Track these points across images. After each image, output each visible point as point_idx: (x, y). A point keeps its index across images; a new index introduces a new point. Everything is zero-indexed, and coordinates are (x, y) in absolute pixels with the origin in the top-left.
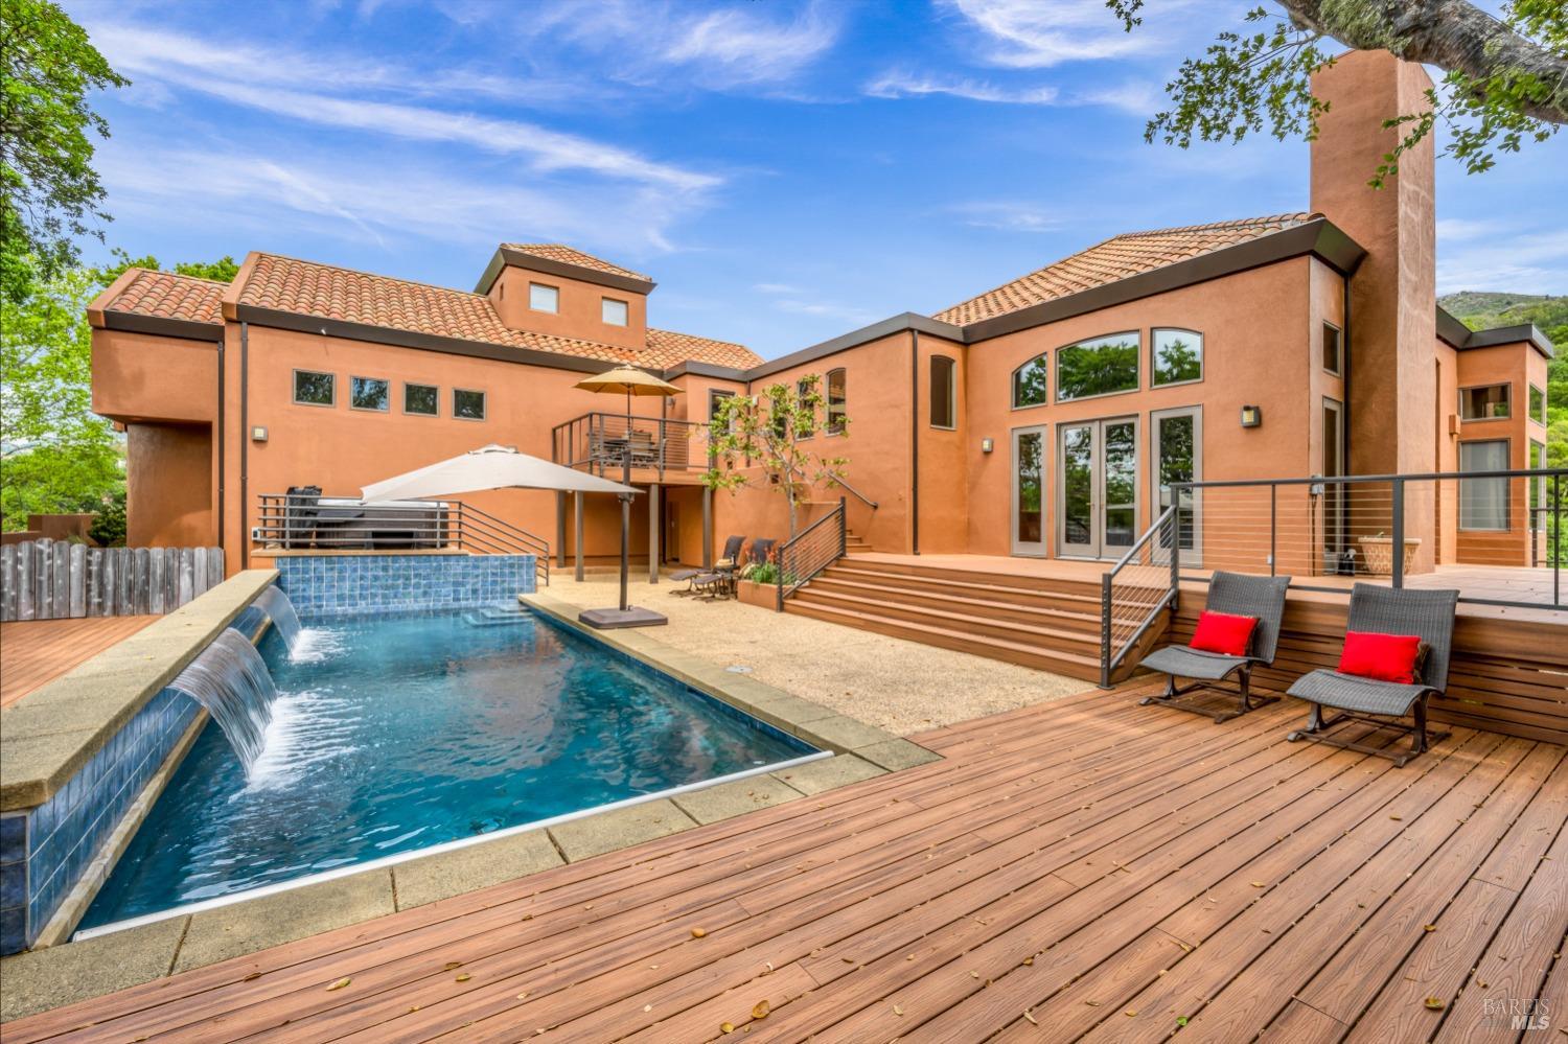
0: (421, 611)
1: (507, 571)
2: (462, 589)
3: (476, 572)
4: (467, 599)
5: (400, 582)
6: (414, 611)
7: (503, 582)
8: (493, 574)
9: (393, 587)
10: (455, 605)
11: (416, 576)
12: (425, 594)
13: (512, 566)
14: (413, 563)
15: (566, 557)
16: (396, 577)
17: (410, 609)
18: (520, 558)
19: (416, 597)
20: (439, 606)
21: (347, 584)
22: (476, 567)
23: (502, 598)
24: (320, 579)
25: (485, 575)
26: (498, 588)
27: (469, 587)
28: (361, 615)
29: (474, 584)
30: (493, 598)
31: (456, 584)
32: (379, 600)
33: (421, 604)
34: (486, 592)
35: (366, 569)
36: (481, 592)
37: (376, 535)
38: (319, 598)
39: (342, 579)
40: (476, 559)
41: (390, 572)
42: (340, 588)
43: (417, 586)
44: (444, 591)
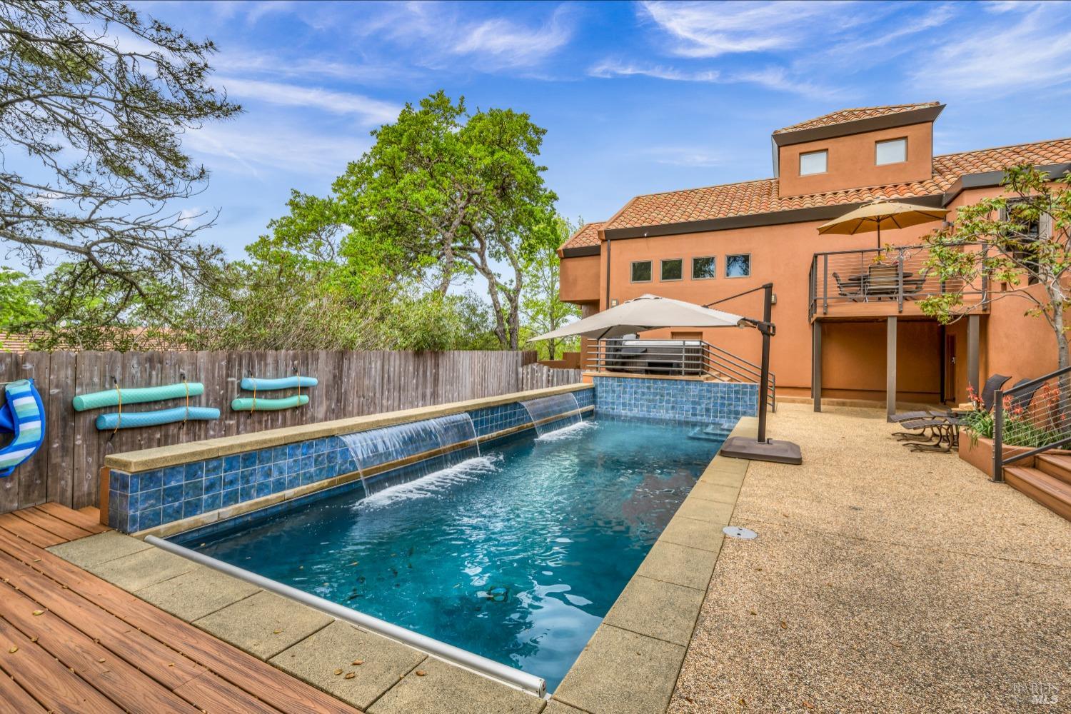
0: (670, 420)
1: (733, 396)
2: (699, 407)
3: (709, 395)
4: (702, 416)
5: (658, 397)
6: (665, 420)
7: (730, 405)
8: (722, 397)
9: (653, 401)
10: (694, 419)
11: (668, 394)
12: (673, 407)
13: (737, 392)
14: (665, 385)
15: (822, 389)
16: (655, 394)
17: (663, 417)
18: (745, 386)
19: (667, 411)
20: (682, 418)
21: (627, 396)
23: (729, 418)
24: (614, 391)
25: (716, 398)
26: (726, 409)
27: (703, 406)
28: (635, 417)
29: (707, 404)
30: (721, 417)
31: (694, 403)
32: (645, 409)
33: (669, 415)
34: (716, 411)
35: (638, 387)
36: (712, 411)
37: (650, 364)
38: (613, 403)
39: (625, 392)
40: (709, 385)
41: (652, 391)
42: (624, 398)
43: (668, 402)
44: (686, 407)
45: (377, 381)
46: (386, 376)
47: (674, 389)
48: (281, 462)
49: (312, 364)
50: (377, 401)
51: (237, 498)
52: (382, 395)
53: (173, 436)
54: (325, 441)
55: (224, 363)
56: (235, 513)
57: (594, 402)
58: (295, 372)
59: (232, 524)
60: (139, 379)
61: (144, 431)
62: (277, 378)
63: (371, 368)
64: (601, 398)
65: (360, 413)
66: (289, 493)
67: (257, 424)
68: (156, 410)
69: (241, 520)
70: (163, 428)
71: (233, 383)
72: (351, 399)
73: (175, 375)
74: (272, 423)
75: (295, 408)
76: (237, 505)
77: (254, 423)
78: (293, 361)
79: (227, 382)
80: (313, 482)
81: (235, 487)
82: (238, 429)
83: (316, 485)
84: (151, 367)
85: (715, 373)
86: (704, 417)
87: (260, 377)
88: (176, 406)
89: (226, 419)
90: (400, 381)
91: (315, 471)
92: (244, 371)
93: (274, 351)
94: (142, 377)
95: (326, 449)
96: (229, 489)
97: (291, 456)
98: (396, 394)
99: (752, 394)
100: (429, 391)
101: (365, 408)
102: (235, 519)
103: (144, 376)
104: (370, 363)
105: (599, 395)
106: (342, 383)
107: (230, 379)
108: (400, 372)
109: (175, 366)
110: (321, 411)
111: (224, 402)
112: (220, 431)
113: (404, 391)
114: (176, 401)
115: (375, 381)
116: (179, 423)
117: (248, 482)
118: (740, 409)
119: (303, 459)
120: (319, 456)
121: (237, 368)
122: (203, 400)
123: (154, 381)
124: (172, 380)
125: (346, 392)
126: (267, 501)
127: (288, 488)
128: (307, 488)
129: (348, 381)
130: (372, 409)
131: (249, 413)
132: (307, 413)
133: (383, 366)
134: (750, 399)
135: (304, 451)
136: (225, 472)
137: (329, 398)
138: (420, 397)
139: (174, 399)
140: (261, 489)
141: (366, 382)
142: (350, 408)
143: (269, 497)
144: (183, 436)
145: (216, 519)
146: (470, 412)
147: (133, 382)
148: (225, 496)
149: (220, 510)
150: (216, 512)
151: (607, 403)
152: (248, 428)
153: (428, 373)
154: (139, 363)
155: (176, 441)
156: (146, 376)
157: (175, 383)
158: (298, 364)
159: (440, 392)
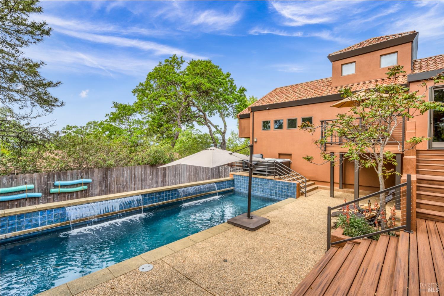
1: (286, 188)
2: (272, 192)
4: (274, 196)
5: (257, 186)
7: (285, 192)
8: (281, 188)
11: (261, 185)
12: (263, 191)
13: (288, 186)
17: (259, 195)
18: (291, 184)
19: (260, 192)
22: (276, 185)
24: (241, 182)
25: (279, 188)
26: (283, 194)
27: (274, 191)
29: (276, 191)
31: (271, 190)
33: (261, 194)
34: (279, 194)
36: (278, 194)
38: (240, 187)
40: (277, 182)
41: (255, 183)
42: (244, 185)
43: (261, 188)
44: (267, 191)
45: (128, 178)
46: (133, 176)
47: (263, 183)
48: (36, 217)
49: (91, 174)
50: (128, 186)
51: (15, 230)
52: (131, 183)
53: (23, 203)
54: (59, 209)
55: (46, 177)
56: (13, 235)
57: (234, 186)
58: (82, 177)
59: (14, 238)
60: (7, 185)
61: (10, 202)
62: (73, 180)
63: (124, 173)
64: (236, 184)
65: (119, 191)
66: (39, 228)
67: (63, 198)
68: (14, 195)
69: (18, 237)
70: (18, 201)
71: (50, 183)
72: (113, 186)
73: (23, 182)
74: (70, 197)
75: (82, 191)
76: (15, 232)
77: (61, 197)
78: (81, 174)
79: (48, 183)
80: (53, 224)
81: (14, 226)
82: (54, 199)
83: (54, 225)
84: (12, 180)
85: (294, 174)
86: (275, 196)
87: (63, 181)
88: (24, 193)
89: (48, 196)
90: (142, 177)
91: (54, 220)
92: (56, 179)
93: (70, 171)
94: (8, 184)
95: (60, 212)
96: (11, 227)
97: (41, 215)
98: (140, 183)
99: (294, 187)
100: (160, 180)
101: (121, 189)
102: (15, 237)
103: (9, 183)
104: (124, 171)
105: (235, 183)
106: (108, 180)
107: (49, 182)
108: (142, 174)
109: (23, 179)
110: (97, 191)
111: (46, 190)
112: (45, 200)
113: (144, 181)
114: (24, 191)
115: (127, 178)
116: (25, 199)
117: (20, 224)
118: (289, 194)
119: (47, 216)
120: (56, 214)
121: (52, 178)
122: (37, 190)
123: (14, 185)
124: (22, 184)
125: (110, 184)
126: (29, 231)
127: (40, 226)
128: (49, 226)
129: (111, 179)
130: (125, 189)
131: (58, 194)
132: (89, 192)
133: (131, 172)
134: (293, 190)
135: (48, 213)
136: (9, 221)
137: (100, 185)
138: (154, 183)
139: (23, 191)
140: (26, 227)
141: (122, 179)
142: (113, 189)
143: (30, 229)
144: (27, 203)
145: (4, 237)
146: (142, 195)
147: (4, 186)
148: (9, 229)
149: (6, 234)
150: (4, 235)
151: (238, 187)
152: (59, 199)
153: (159, 173)
154: (6, 179)
155: (24, 205)
156: (10, 183)
157: (23, 185)
158: (84, 174)
159: (167, 180)
